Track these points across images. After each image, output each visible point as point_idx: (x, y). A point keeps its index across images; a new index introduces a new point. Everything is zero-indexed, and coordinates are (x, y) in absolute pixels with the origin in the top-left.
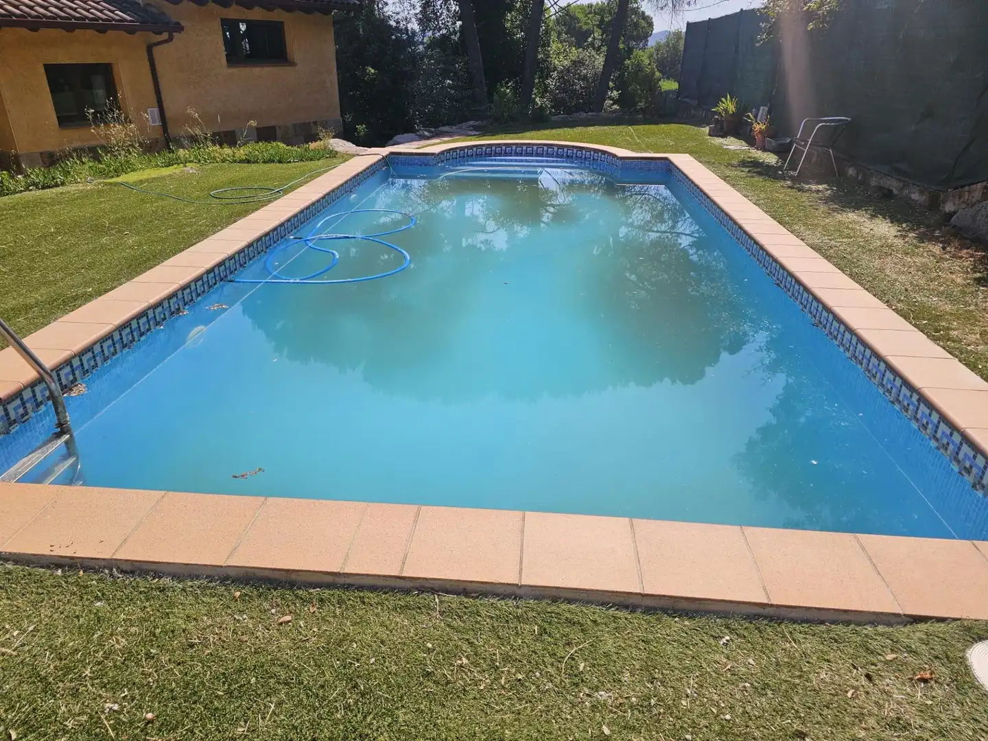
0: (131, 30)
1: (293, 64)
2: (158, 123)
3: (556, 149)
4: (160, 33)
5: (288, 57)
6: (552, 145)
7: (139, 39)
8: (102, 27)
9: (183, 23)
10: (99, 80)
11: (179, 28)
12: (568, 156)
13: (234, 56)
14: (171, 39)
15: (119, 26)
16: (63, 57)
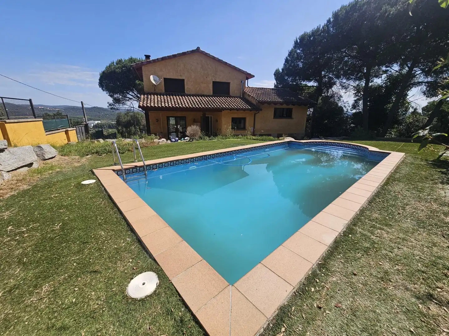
0: (250, 110)
1: (293, 119)
2: (253, 131)
3: (352, 146)
4: (257, 111)
5: (292, 117)
6: (351, 144)
7: (253, 112)
8: (244, 110)
9: (262, 109)
10: (243, 121)
11: (261, 110)
12: (356, 149)
13: (275, 116)
14: (259, 112)
15: (248, 109)
16: (236, 116)
